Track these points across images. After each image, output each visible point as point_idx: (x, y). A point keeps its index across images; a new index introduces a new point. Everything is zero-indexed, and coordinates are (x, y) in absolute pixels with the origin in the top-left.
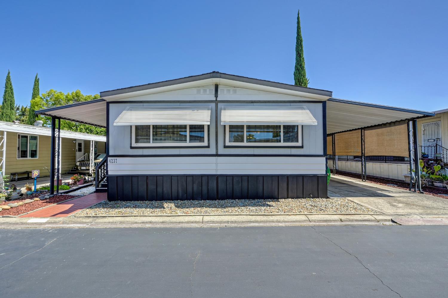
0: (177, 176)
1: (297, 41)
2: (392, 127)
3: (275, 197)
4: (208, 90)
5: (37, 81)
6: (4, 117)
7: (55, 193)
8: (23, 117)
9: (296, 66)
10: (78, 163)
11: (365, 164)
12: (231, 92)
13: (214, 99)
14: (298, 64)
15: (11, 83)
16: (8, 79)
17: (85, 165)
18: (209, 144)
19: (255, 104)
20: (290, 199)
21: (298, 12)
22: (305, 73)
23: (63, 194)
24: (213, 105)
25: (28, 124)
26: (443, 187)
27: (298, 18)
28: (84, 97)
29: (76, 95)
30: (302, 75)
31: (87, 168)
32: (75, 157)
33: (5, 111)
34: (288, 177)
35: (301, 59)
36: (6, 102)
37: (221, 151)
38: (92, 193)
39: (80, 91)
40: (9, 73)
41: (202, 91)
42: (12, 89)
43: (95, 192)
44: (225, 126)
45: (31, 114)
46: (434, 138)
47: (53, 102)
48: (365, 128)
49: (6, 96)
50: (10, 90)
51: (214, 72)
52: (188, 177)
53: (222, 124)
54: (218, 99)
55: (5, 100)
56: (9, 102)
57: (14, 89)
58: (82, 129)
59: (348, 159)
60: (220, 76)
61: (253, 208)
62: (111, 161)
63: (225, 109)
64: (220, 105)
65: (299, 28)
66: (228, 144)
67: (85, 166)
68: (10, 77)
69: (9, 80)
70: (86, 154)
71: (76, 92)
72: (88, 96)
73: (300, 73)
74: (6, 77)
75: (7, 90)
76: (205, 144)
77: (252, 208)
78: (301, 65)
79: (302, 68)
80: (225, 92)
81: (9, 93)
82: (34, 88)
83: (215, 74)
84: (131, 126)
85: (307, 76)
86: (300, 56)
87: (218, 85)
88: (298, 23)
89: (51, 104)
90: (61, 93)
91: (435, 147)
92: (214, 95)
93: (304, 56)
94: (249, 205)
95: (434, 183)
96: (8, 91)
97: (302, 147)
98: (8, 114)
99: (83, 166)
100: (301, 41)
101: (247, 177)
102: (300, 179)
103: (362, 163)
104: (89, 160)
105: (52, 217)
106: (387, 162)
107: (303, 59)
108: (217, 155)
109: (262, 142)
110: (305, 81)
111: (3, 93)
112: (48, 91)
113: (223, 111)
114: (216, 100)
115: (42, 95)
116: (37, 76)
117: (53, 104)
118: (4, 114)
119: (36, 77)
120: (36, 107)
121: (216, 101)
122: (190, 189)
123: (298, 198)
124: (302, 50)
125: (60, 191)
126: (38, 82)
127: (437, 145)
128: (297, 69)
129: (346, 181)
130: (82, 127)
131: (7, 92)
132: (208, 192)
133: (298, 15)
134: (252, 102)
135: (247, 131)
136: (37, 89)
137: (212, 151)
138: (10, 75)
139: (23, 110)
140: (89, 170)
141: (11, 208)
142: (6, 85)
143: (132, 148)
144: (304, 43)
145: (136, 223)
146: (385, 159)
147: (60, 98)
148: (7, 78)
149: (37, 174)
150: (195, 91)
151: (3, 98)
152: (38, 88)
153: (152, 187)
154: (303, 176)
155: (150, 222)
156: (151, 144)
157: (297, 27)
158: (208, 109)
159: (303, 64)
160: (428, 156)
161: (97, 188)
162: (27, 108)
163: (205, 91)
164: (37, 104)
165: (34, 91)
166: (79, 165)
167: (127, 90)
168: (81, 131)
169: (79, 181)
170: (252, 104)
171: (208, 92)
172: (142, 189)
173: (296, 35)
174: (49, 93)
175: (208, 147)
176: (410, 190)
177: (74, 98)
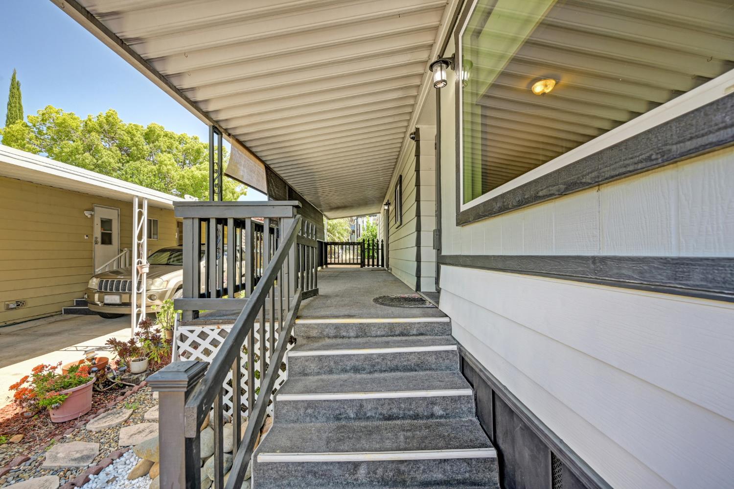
5: (15, 86)
10: (95, 280)
17: (117, 290)
28: (126, 127)
29: (106, 120)
31: (125, 299)
32: (92, 258)
39: (116, 113)
67: (117, 293)
70: (124, 252)
71: (107, 115)
72: (135, 126)
82: (9, 104)
90: (71, 114)
99: (111, 293)
104: (129, 273)
112: (42, 110)
115: (29, 118)
116: (14, 75)
119: (13, 79)
126: (18, 89)
136: (18, 105)
140: (128, 304)
147: (70, 126)
152: (19, 103)
165: (9, 110)
166: (97, 288)
174: (43, 114)
177: (101, 127)
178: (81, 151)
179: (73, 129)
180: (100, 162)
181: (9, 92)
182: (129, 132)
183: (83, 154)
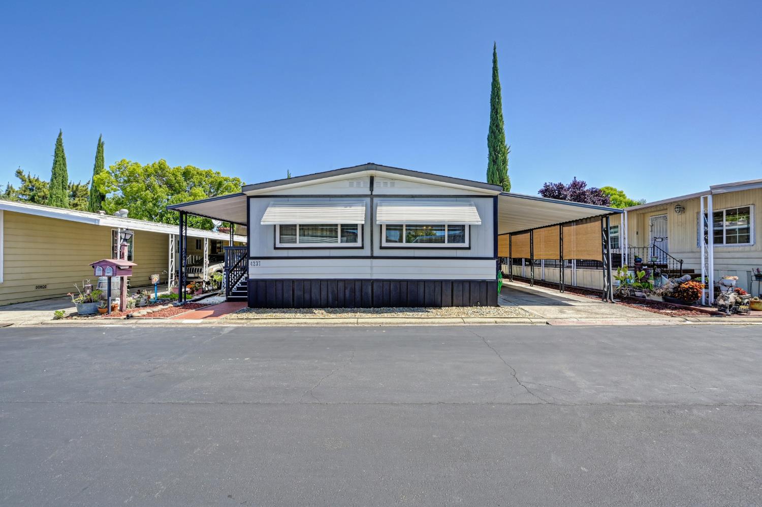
0: (327, 280)
1: (493, 89)
2: (588, 224)
3: (437, 305)
4: (362, 183)
5: (100, 146)
6: (54, 201)
7: (183, 300)
8: (74, 199)
9: (490, 127)
11: (563, 270)
12: (389, 185)
13: (369, 193)
14: (493, 124)
15: (63, 149)
16: (59, 143)
17: (193, 271)
18: (363, 244)
19: (415, 199)
20: (454, 308)
21: (495, 45)
22: (503, 137)
23: (191, 302)
24: (368, 199)
25: (89, 211)
26: (642, 297)
27: (495, 54)
28: (171, 170)
29: (159, 167)
30: (498, 141)
31: (196, 275)
33: (54, 191)
34: (453, 282)
35: (497, 117)
36: (56, 178)
37: (377, 252)
38: (223, 302)
40: (60, 134)
41: (355, 183)
42: (64, 159)
43: (226, 301)
44: (381, 226)
45: (93, 196)
46: (662, 237)
47: (126, 179)
48: (563, 223)
49: (56, 169)
50: (62, 159)
51: (369, 164)
52: (339, 282)
53: (378, 223)
54: (374, 193)
55: (54, 174)
56: (61, 178)
57: (66, 158)
58: (169, 218)
59: (556, 265)
60: (376, 168)
61: (410, 313)
62: (253, 264)
63: (381, 205)
64: (376, 200)
65: (495, 69)
66: (384, 244)
67: (193, 273)
68: (61, 139)
69: (61, 145)
71: (159, 163)
72: (177, 169)
73: (495, 138)
74: (56, 140)
75: (57, 159)
76: (359, 244)
77: (408, 313)
78: (497, 126)
79: (499, 131)
80: (382, 185)
81: (60, 164)
82: (97, 157)
83: (370, 166)
84: (275, 226)
85: (507, 142)
86: (497, 113)
87: (373, 177)
88: (495, 62)
89: (122, 181)
90: (136, 164)
91: (653, 249)
92: (369, 189)
93: (503, 112)
94: (406, 311)
95: (636, 293)
96: (59, 161)
97: (469, 248)
98: (59, 196)
99: (190, 273)
100: (499, 89)
101: (406, 283)
102: (467, 286)
103: (560, 269)
105: (205, 319)
106: (598, 268)
107: (501, 116)
108: (372, 257)
109: (423, 242)
110: (503, 150)
111: (52, 165)
112: (118, 161)
113: (378, 208)
114: (372, 194)
115: (110, 167)
116: (100, 138)
117: (125, 181)
118: (54, 196)
119: (100, 140)
120: (101, 186)
121: (372, 196)
122: (341, 295)
123: (463, 306)
124: (499, 103)
125: (187, 300)
126: (102, 147)
127: (654, 245)
128: (492, 131)
129: (538, 292)
130: (169, 215)
131: (58, 163)
132: (362, 299)
133: (495, 49)
134: (413, 196)
135: (406, 229)
136: (101, 158)
137: (366, 252)
138: (62, 137)
139: (75, 188)
141: (153, 312)
142: (56, 152)
143: (276, 248)
144: (502, 93)
145: (291, 323)
146: (596, 265)
147: (137, 172)
148: (57, 142)
149: (157, 280)
150: (347, 183)
151: (52, 172)
152: (102, 156)
153: (298, 293)
154: (470, 282)
155: (305, 323)
156: (298, 245)
157: (493, 68)
158: (363, 206)
159: (501, 124)
160: (641, 261)
161: (229, 297)
162: (80, 186)
163: (359, 184)
164: (102, 182)
165: (96, 161)
167: (271, 184)
168: (168, 223)
169: (197, 290)
170: (413, 199)
171: (362, 185)
172: (288, 295)
173: (492, 81)
174: (119, 165)
175: (362, 248)
176: (603, 300)
177: (156, 172)
178: (144, 189)
179: (139, 175)
180: (156, 196)
181: (96, 149)
182: (173, 174)
183: (145, 191)
